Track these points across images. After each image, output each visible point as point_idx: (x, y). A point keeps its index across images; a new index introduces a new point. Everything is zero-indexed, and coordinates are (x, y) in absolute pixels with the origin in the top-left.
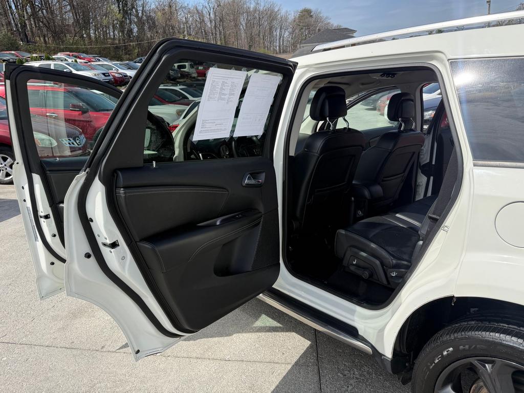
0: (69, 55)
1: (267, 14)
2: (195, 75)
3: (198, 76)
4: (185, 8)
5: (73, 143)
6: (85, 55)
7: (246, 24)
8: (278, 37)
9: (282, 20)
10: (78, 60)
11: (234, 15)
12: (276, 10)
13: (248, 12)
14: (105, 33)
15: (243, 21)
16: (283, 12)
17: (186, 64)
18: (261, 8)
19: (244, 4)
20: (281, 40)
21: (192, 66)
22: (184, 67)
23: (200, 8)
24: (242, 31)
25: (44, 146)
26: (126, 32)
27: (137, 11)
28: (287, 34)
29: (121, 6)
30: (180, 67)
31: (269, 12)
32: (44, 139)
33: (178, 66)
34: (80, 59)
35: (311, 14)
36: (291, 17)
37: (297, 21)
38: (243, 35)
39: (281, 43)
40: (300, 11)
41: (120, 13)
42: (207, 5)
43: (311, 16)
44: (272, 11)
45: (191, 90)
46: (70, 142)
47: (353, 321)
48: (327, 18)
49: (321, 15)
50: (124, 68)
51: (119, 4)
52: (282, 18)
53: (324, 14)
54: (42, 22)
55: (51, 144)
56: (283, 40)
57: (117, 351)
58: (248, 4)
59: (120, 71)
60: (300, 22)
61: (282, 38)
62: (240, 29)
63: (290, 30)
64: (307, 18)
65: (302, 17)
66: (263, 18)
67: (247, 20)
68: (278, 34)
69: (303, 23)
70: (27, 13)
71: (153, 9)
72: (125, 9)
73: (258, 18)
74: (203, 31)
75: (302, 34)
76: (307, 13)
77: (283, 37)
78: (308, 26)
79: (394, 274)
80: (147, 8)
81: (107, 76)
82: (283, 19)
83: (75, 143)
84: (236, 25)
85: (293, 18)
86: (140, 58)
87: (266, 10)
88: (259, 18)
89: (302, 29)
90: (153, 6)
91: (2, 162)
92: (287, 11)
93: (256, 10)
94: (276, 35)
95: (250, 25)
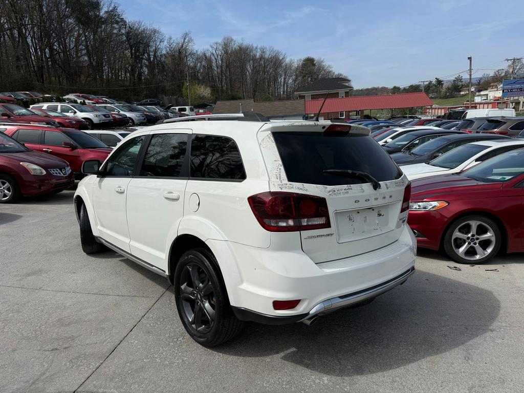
0: (79, 96)
1: (272, 62)
4: (194, 54)
5: (59, 173)
6: (93, 96)
7: (252, 71)
8: (282, 84)
9: (286, 67)
10: (87, 101)
11: (241, 62)
12: (281, 58)
13: (254, 59)
14: (117, 76)
15: (249, 68)
16: (287, 60)
17: (187, 107)
18: (267, 56)
19: (250, 52)
21: (192, 110)
22: (184, 110)
23: (208, 54)
24: (248, 77)
25: (35, 174)
26: (136, 75)
27: (149, 55)
28: (290, 81)
29: (133, 51)
30: (181, 110)
31: (274, 60)
32: (36, 169)
33: (179, 109)
34: (89, 99)
35: (314, 63)
37: (300, 69)
38: (249, 80)
39: (285, 89)
40: (303, 59)
41: (132, 57)
42: (214, 52)
43: (314, 65)
44: (277, 59)
46: (57, 172)
48: (329, 66)
49: (324, 64)
50: (125, 110)
51: (132, 50)
53: (326, 64)
54: (58, 64)
55: (42, 173)
56: (287, 86)
58: (254, 52)
59: (122, 112)
60: (303, 70)
61: (286, 85)
62: (246, 75)
63: (294, 77)
64: (309, 66)
65: (305, 65)
66: (268, 65)
67: (253, 66)
68: (283, 80)
69: (306, 71)
70: (45, 56)
71: (165, 55)
72: (138, 54)
73: (263, 66)
74: (210, 75)
75: (305, 81)
76: (309, 62)
77: (287, 83)
78: (311, 74)
80: (158, 54)
81: (107, 117)
83: (61, 172)
84: (242, 72)
85: (296, 66)
86: (146, 100)
87: (271, 58)
88: (265, 65)
89: (305, 76)
90: (164, 52)
91: (1, 185)
92: (291, 59)
93: (261, 58)
94: (281, 81)
95: (256, 71)
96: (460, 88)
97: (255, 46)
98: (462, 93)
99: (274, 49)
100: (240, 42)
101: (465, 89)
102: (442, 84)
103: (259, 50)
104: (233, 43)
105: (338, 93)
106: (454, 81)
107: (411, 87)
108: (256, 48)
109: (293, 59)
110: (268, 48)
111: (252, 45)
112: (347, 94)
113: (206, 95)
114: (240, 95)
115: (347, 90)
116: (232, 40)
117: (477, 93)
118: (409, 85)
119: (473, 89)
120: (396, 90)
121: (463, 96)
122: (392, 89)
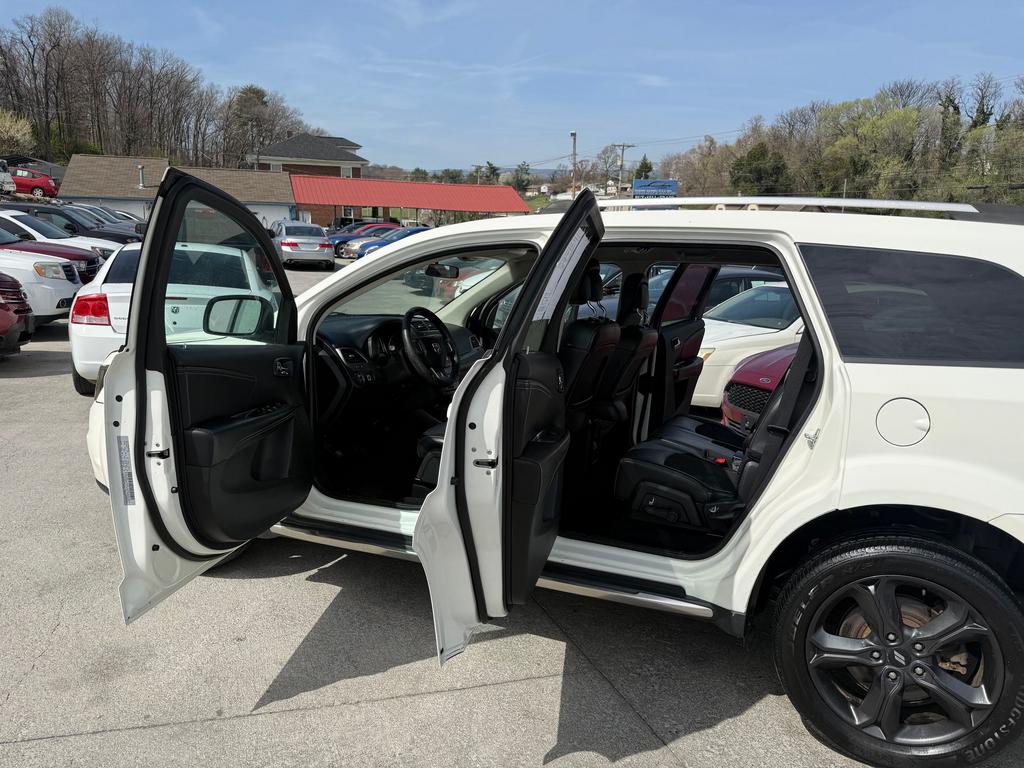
1: (169, 82)
2: (12, 188)
3: (18, 191)
7: (119, 96)
8: (192, 133)
9: (201, 100)
11: (92, 72)
12: (190, 78)
13: (124, 70)
15: (112, 88)
16: (204, 85)
18: (156, 70)
19: (115, 53)
20: (200, 139)
23: (4, 42)
24: (111, 110)
28: (211, 129)
31: (174, 80)
35: (265, 99)
36: (222, 99)
37: (235, 107)
38: (111, 115)
39: (200, 145)
40: (240, 89)
42: (26, 39)
43: (265, 103)
44: (181, 79)
45: (39, 221)
47: (676, 578)
49: (284, 105)
52: (201, 96)
53: (290, 104)
56: (203, 140)
57: (254, 712)
58: (125, 55)
60: (241, 110)
61: (200, 136)
62: (105, 103)
63: (220, 122)
64: (256, 105)
65: (245, 101)
66: (159, 88)
67: (121, 86)
68: (192, 125)
69: (248, 113)
73: (148, 87)
75: (245, 133)
76: (253, 97)
77: (204, 134)
78: (259, 121)
79: (714, 510)
82: (204, 97)
84: (96, 94)
85: (227, 99)
87: (167, 74)
88: (152, 87)
89: (245, 124)
92: (212, 85)
93: (142, 71)
94: (188, 127)
95: (128, 96)
96: (527, 185)
97: (126, 41)
98: (529, 194)
99: (175, 56)
100: (91, 26)
101: (532, 186)
102: (498, 175)
103: (135, 52)
104: (72, 24)
105: (339, 167)
106: (517, 170)
107: (447, 172)
108: (130, 46)
109: (215, 84)
110: (159, 51)
111: (119, 39)
112: (356, 173)
113: (19, 136)
114: (92, 143)
115: (357, 165)
116: (69, 18)
117: (552, 197)
118: (444, 169)
119: (544, 189)
120: (420, 175)
121: (531, 199)
122: (413, 173)
